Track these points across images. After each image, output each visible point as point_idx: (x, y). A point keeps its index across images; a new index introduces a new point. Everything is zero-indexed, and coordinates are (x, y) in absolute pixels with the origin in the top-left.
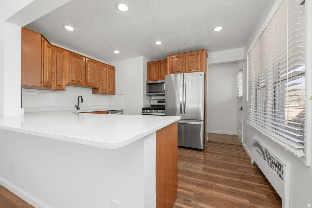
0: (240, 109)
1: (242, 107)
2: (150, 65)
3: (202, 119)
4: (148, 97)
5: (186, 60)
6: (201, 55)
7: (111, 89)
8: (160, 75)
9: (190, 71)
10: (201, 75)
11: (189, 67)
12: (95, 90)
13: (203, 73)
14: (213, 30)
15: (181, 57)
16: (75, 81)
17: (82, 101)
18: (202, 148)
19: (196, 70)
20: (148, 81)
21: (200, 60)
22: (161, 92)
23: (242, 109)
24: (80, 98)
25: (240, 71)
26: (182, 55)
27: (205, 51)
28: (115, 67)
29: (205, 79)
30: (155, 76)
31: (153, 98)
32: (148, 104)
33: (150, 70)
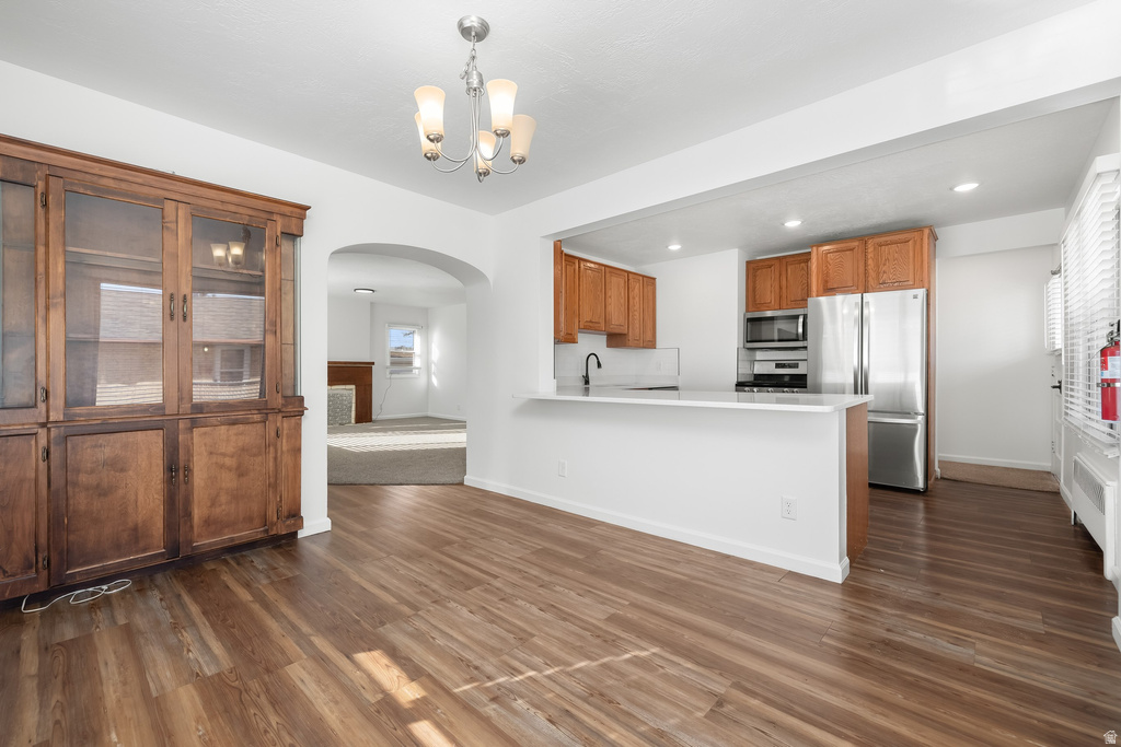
0: (1054, 387)
1: (1060, 382)
2: (755, 270)
3: (921, 409)
4: (748, 352)
5: (870, 256)
6: (915, 242)
7: (649, 336)
8: (784, 296)
9: (883, 286)
10: (915, 297)
11: (878, 273)
12: (616, 339)
13: (921, 292)
14: (951, 189)
15: (852, 250)
16: (591, 322)
17: (599, 365)
18: (920, 484)
19: (900, 285)
20: (747, 311)
21: (911, 254)
22: (773, 341)
23: (1060, 387)
24: (593, 360)
25: (1054, 273)
26: (856, 244)
27: (926, 231)
28: (654, 279)
29: (928, 304)
30: (769, 295)
31: (759, 355)
32: (747, 372)
33: (754, 282)
